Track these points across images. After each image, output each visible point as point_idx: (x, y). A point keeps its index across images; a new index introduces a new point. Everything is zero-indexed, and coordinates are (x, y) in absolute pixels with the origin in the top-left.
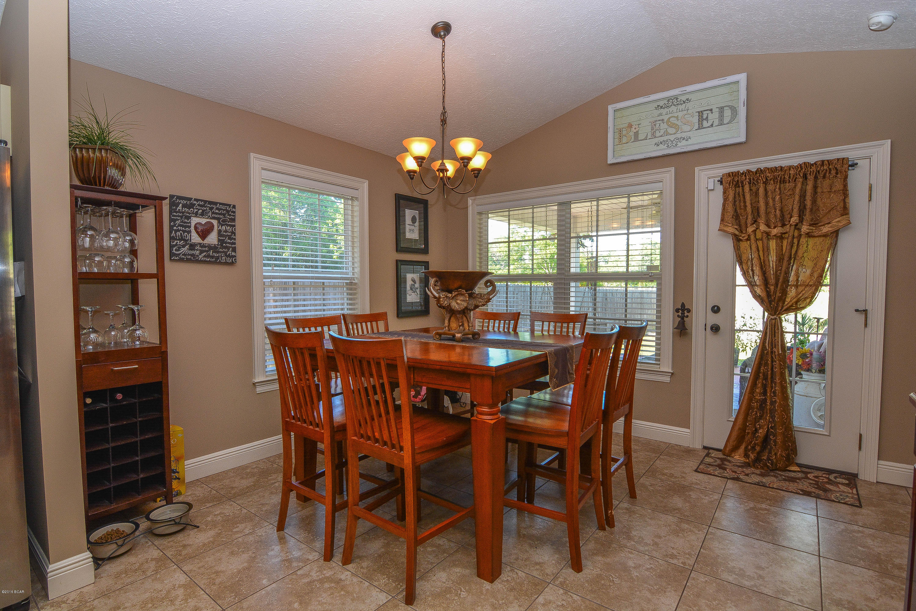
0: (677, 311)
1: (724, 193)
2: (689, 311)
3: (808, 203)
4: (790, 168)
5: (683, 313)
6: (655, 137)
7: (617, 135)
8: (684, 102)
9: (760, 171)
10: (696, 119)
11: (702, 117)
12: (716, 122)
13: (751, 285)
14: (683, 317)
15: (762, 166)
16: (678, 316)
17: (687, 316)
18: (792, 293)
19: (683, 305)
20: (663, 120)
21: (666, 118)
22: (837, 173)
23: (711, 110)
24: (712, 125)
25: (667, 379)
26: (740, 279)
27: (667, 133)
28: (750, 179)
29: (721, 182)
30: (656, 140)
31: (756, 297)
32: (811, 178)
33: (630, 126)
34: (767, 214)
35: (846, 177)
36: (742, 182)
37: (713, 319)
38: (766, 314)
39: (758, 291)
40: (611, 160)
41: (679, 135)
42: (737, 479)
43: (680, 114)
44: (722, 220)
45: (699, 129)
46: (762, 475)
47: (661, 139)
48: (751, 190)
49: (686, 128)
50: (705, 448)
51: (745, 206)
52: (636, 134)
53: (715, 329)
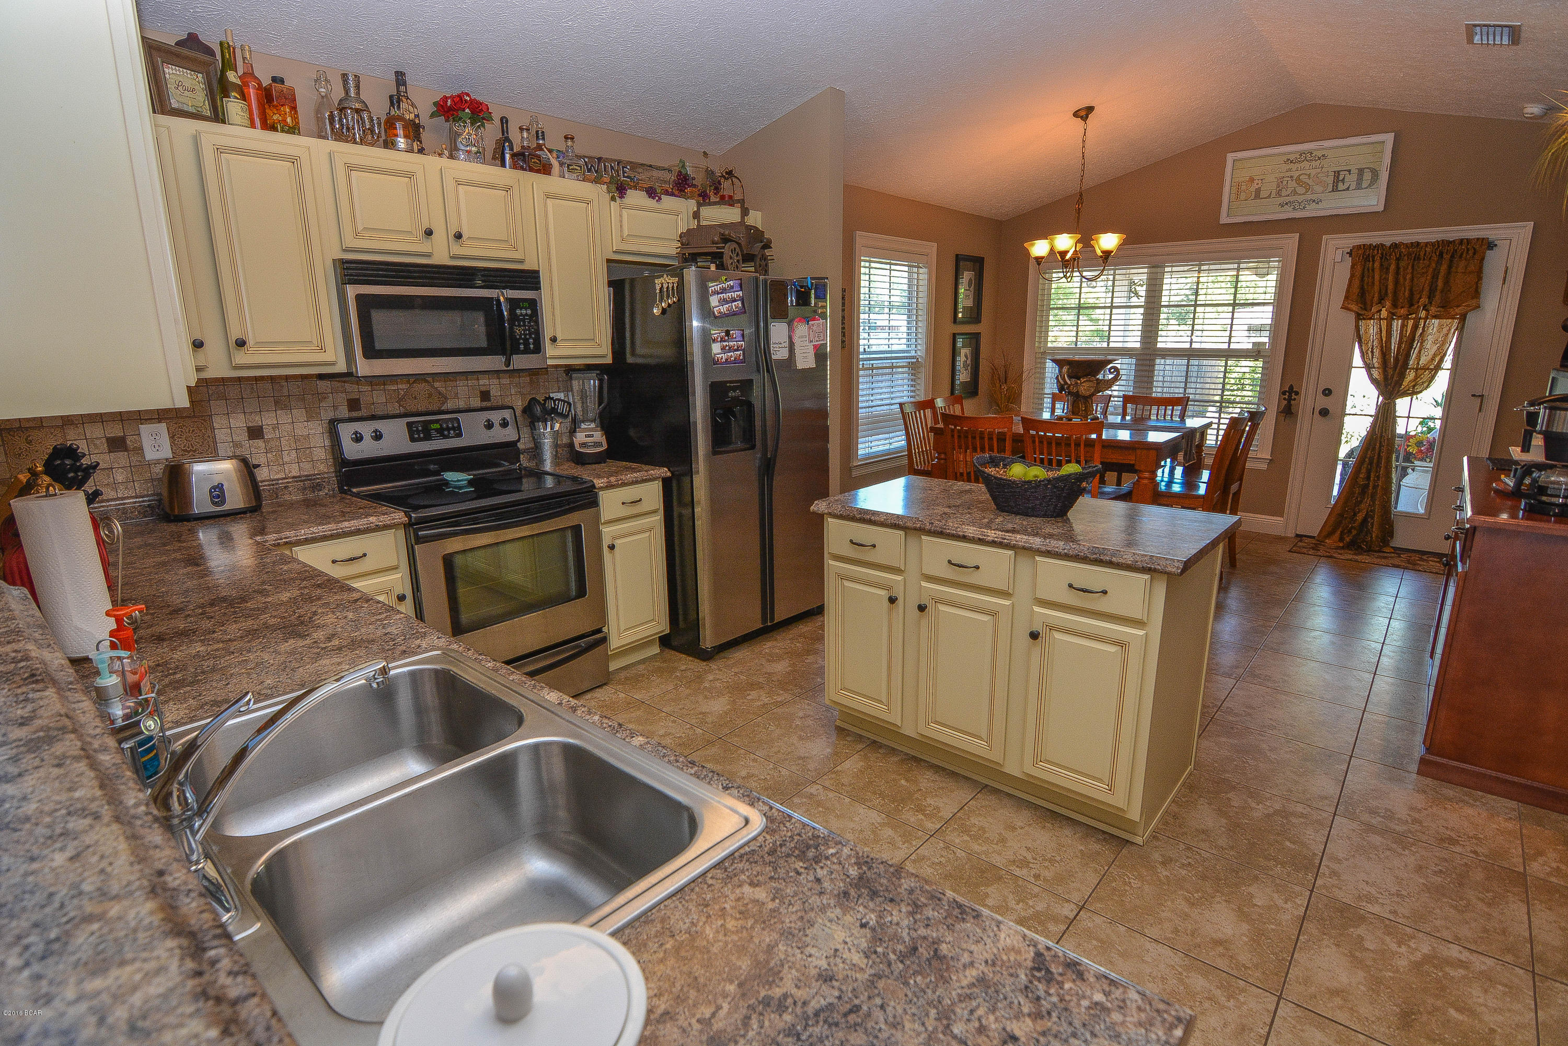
0: (1284, 393)
1: (1352, 267)
2: (1297, 393)
3: (1440, 284)
4: (1427, 244)
5: (1290, 396)
6: (1280, 196)
7: (1234, 190)
8: (1319, 158)
9: (1395, 246)
10: (1330, 180)
11: (1338, 178)
12: (1353, 186)
13: (1368, 367)
14: (1289, 400)
15: (1397, 240)
16: (1285, 399)
17: (1295, 399)
18: (1411, 375)
19: (1291, 387)
20: (1291, 177)
21: (1296, 174)
22: (1474, 254)
23: (1349, 171)
24: (1348, 189)
25: (1264, 466)
26: (1357, 360)
27: (1295, 192)
28: (1382, 254)
29: (1350, 254)
30: (1281, 200)
31: (1374, 381)
32: (1447, 257)
33: (1252, 180)
34: (1395, 293)
35: (1483, 259)
36: (1373, 257)
37: (1323, 402)
38: (1381, 398)
39: (1376, 374)
40: (1224, 219)
41: (1309, 196)
42: (1331, 557)
43: (1313, 172)
44: (1347, 297)
45: (1333, 191)
46: (1355, 554)
47: (1287, 199)
48: (1381, 265)
49: (1318, 188)
50: (1297, 536)
51: (1373, 283)
52: (1258, 191)
53: (1324, 413)
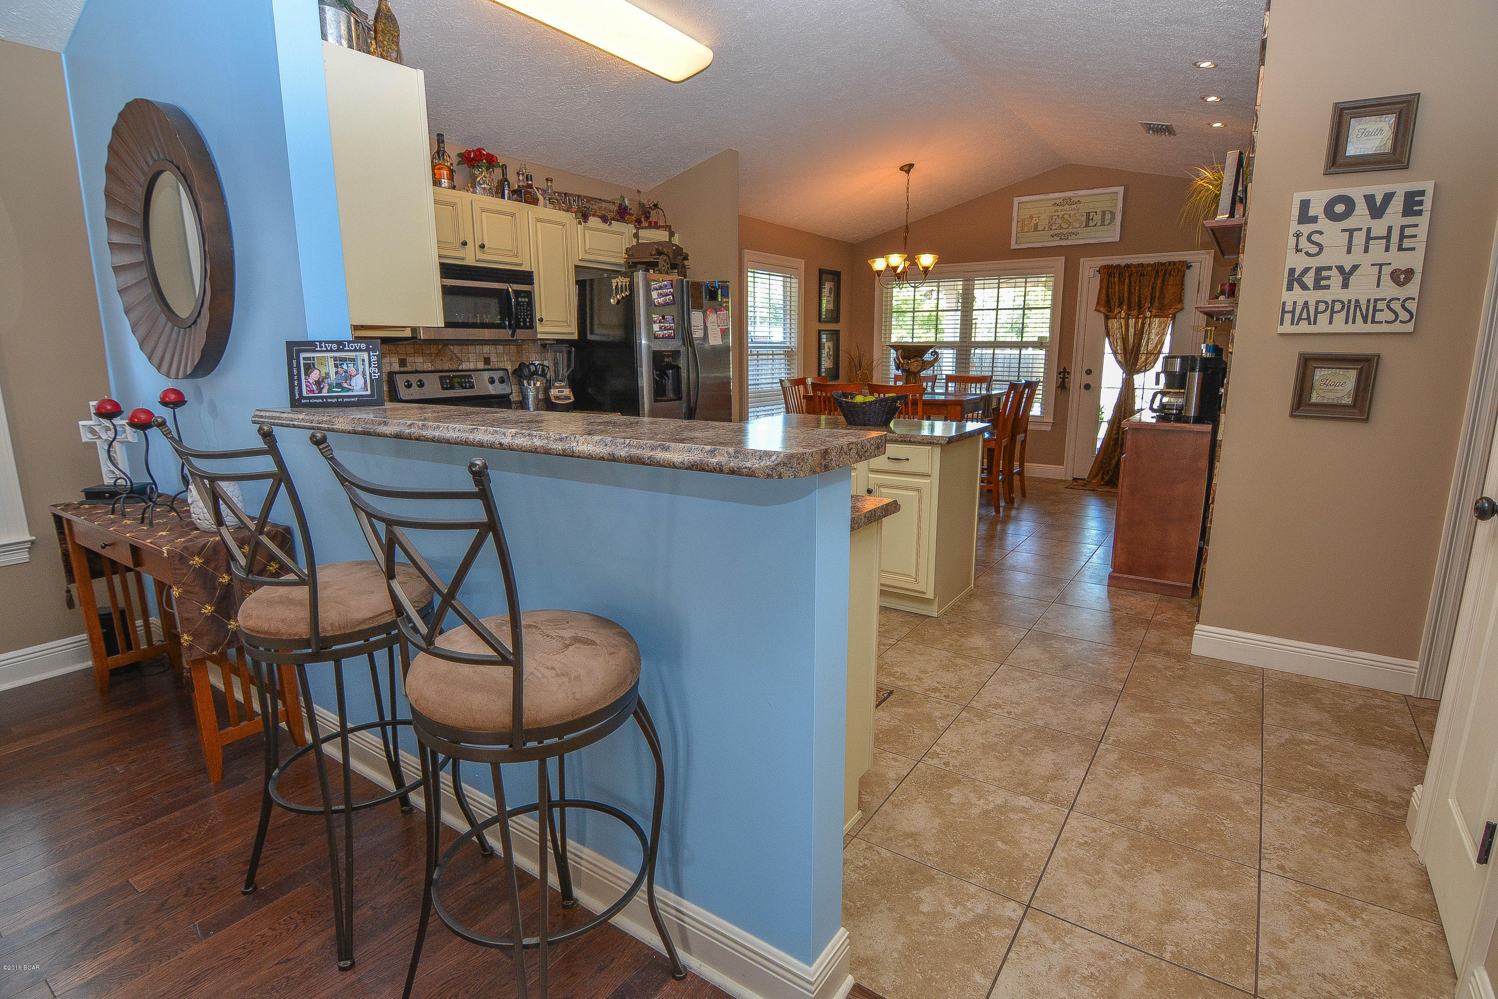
0: (1060, 373)
1: (1101, 281)
2: (1069, 373)
3: (1158, 294)
4: (1148, 264)
5: (1064, 375)
6: (1051, 229)
7: (1020, 225)
8: (1076, 203)
9: (1128, 266)
10: (1084, 218)
11: (1089, 217)
12: (1099, 224)
13: (1115, 353)
14: (1064, 378)
15: (1129, 262)
16: (1061, 378)
17: (1067, 378)
18: (1143, 358)
19: (1065, 368)
20: (1058, 216)
21: (1061, 214)
22: (1178, 272)
23: (1096, 212)
24: (1096, 225)
25: (1049, 428)
26: (1107, 349)
27: (1061, 227)
28: (1119, 272)
29: (1099, 271)
30: (1052, 232)
31: (1119, 362)
32: (1161, 274)
33: (1031, 217)
34: (1129, 298)
35: (1184, 276)
36: (1114, 274)
37: (1086, 379)
38: (1124, 374)
39: (1119, 357)
40: (1014, 246)
41: (1070, 231)
42: (1094, 490)
43: (1072, 213)
44: (1098, 303)
45: (1086, 226)
46: (1111, 488)
47: (1056, 232)
48: (1120, 280)
49: (1077, 225)
50: (1074, 479)
51: (1115, 293)
52: (1036, 225)
53: (1087, 387)
